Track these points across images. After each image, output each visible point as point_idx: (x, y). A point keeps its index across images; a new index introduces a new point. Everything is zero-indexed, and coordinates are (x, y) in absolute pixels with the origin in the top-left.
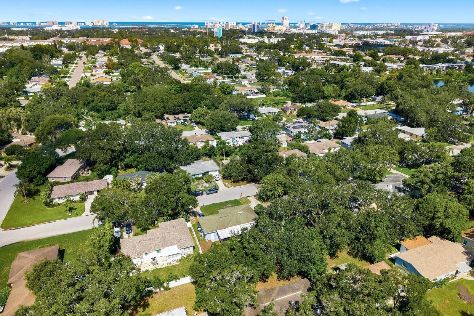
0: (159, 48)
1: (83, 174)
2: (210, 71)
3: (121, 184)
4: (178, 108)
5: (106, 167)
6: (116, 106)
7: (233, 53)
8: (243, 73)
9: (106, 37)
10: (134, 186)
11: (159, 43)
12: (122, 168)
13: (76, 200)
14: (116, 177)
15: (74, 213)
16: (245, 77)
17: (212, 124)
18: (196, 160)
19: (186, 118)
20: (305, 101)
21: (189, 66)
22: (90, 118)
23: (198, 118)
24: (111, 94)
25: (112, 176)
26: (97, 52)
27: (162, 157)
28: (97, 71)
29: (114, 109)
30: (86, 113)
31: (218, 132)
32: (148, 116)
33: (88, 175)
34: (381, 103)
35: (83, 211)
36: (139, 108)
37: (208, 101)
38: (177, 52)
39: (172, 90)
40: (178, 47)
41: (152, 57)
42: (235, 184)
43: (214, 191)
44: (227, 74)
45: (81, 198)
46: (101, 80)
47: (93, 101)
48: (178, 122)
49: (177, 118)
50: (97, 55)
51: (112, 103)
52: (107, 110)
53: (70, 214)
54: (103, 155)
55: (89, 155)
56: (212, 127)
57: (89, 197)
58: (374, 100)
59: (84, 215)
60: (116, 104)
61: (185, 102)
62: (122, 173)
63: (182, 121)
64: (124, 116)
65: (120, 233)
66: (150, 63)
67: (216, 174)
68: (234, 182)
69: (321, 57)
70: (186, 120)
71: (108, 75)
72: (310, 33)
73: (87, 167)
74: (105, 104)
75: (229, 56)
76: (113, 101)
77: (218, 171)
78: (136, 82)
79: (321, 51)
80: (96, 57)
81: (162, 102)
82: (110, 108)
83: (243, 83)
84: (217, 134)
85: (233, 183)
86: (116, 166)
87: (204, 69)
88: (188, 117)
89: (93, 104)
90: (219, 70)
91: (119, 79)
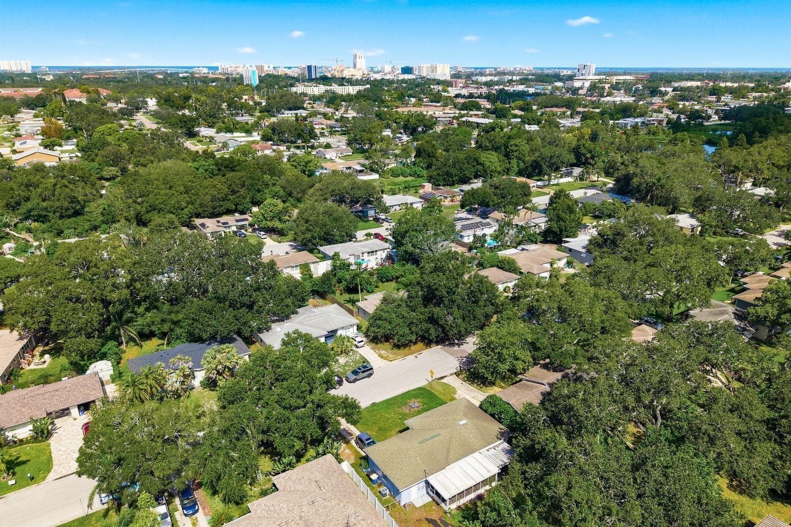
0: (146, 103)
1: (29, 365)
2: (258, 138)
3: (142, 384)
4: (222, 203)
5: (93, 344)
6: (83, 207)
7: (290, 109)
8: (323, 140)
9: (32, 87)
10: (173, 381)
11: (143, 94)
12: (132, 339)
13: (20, 437)
14: (118, 363)
15: (24, 473)
16: (328, 146)
17: (308, 230)
18: (300, 307)
19: (242, 223)
20: (453, 181)
21: (215, 130)
22: (24, 235)
23: (271, 220)
24: (69, 182)
25: (109, 363)
26: (17, 112)
27: (230, 306)
28: (25, 143)
29: (77, 213)
30: (15, 225)
31: (321, 246)
32: (165, 221)
33: (45, 366)
34: (581, 179)
35: (48, 465)
36: (138, 207)
37: (277, 189)
38: (183, 108)
39: (201, 170)
40: (185, 98)
41: (135, 117)
42: (401, 351)
43: (366, 374)
44: (292, 142)
45: (35, 430)
46: (35, 160)
47: (28, 199)
48: (227, 230)
49: (223, 224)
50: (18, 116)
51: (74, 200)
52: (62, 217)
53: (13, 482)
54: (84, 314)
55: (43, 319)
56: (308, 236)
57: (58, 425)
58: (569, 174)
59: (51, 476)
60: (82, 202)
61: (234, 192)
62: (131, 352)
63: (234, 229)
64: (104, 226)
65: (169, 519)
66: (135, 126)
67: (352, 332)
68: (397, 346)
69: (441, 113)
70: (242, 227)
71: (50, 149)
72: (406, 78)
73: (36, 346)
74: (57, 204)
75: (283, 114)
76: (74, 197)
77: (355, 327)
78: (116, 160)
79: (439, 104)
80: (16, 120)
81: (186, 192)
82: (71, 212)
83: (328, 157)
84: (321, 249)
85: (396, 351)
86: (116, 338)
87: (244, 134)
88: (246, 220)
89: (29, 205)
90: (274, 135)
91: (77, 156)
